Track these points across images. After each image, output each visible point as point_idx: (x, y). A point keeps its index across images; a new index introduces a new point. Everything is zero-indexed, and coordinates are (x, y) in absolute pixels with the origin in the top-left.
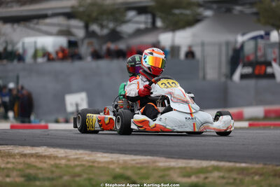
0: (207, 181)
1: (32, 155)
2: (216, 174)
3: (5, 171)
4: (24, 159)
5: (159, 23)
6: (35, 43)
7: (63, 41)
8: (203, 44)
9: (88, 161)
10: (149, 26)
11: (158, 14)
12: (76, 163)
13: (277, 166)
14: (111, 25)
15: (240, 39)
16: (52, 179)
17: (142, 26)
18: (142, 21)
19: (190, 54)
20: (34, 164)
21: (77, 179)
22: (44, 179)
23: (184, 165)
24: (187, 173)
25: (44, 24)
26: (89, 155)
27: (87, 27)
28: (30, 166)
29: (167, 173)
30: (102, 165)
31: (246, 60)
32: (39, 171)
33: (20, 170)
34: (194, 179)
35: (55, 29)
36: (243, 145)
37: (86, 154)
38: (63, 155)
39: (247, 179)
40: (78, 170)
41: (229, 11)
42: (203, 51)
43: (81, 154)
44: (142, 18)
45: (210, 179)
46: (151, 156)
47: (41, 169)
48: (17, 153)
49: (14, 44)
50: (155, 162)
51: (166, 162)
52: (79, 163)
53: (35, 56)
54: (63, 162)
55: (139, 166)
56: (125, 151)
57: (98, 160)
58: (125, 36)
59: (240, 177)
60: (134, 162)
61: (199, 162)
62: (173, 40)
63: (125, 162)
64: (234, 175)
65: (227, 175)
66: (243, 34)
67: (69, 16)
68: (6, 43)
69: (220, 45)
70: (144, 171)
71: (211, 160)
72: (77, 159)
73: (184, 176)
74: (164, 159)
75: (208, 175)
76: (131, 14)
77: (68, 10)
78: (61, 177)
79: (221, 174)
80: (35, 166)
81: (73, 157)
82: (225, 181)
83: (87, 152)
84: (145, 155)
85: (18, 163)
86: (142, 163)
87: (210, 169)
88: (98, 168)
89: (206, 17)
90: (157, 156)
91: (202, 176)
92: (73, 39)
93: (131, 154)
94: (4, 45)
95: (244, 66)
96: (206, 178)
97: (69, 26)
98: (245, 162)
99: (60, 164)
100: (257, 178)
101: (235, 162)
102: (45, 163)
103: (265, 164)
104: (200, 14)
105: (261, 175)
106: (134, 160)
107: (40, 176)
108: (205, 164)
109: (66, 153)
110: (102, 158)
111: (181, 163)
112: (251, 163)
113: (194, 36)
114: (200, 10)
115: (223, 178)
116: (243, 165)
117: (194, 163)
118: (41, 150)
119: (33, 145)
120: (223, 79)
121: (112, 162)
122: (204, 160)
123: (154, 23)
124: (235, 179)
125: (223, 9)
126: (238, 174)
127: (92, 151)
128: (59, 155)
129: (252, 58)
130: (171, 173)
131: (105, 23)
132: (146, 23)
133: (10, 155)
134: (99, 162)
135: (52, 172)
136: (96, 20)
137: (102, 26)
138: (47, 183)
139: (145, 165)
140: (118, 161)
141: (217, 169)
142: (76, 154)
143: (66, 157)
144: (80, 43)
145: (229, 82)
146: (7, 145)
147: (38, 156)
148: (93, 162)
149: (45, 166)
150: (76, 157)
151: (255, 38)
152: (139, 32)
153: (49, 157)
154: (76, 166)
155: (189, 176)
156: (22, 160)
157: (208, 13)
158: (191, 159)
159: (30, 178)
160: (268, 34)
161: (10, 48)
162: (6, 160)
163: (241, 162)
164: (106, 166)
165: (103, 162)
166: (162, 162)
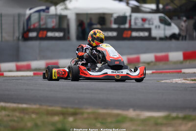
2: (3, 113)
13: (50, 106)
15: (28, 12)
31: (32, 27)
36: (26, 90)
39: (27, 117)
59: (22, 115)
64: (17, 114)
65: (11, 114)
66: (30, 9)
69: (14, 16)
79: (7, 113)
82: (9, 118)
100: (34, 116)
101: (18, 103)
103: (41, 105)
112: (30, 104)
115: (9, 116)
116: (24, 106)
126: (20, 113)
129: (37, 25)
141: (4, 109)
151: (39, 11)
160: (48, 8)
163: (22, 103)
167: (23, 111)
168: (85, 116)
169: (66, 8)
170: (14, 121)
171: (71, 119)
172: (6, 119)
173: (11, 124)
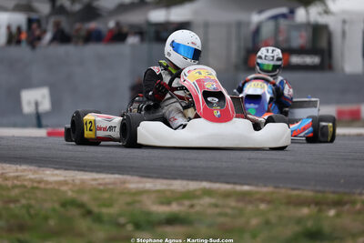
0: (192, 211)
2: (207, 200)
7: (19, 19)
8: (206, 25)
9: (31, 180)
12: (16, 182)
15: (256, 18)
21: (12, 206)
23: (163, 187)
24: (166, 198)
26: (35, 172)
29: (137, 198)
30: (49, 186)
34: (174, 208)
35: (11, 3)
36: (249, 159)
37: (31, 170)
39: (250, 208)
40: (15, 193)
42: (206, 33)
43: (24, 170)
45: (198, 208)
46: (119, 174)
50: (124, 182)
51: (139, 182)
52: (19, 183)
55: (101, 187)
56: (85, 166)
57: (46, 179)
58: (104, 13)
59: (240, 205)
60: (94, 183)
61: (185, 183)
62: (168, 17)
63: (83, 182)
64: (232, 203)
65: (220, 202)
70: (106, 195)
71: (202, 180)
72: (18, 177)
73: (162, 203)
74: (136, 179)
75: (195, 202)
79: (213, 201)
81: (12, 174)
82: (218, 210)
83: (32, 168)
84: (113, 173)
86: (106, 184)
87: (198, 193)
88: (45, 190)
90: (132, 175)
91: (187, 203)
92: (34, 16)
93: (92, 171)
96: (192, 206)
98: (248, 184)
100: (263, 206)
101: (235, 183)
103: (276, 187)
105: (269, 202)
106: (95, 180)
108: (193, 185)
109: (3, 169)
110: (52, 176)
111: (160, 185)
112: (257, 185)
113: (196, 13)
115: (216, 206)
116: (246, 188)
117: (178, 185)
121: (66, 183)
126: (238, 201)
127: (40, 167)
130: (144, 198)
134: (47, 183)
139: (110, 187)
140: (73, 180)
141: (208, 193)
142: (17, 170)
143: (2, 174)
144: (43, 22)
148: (39, 182)
150: (16, 174)
151: (275, 18)
154: (14, 187)
155: (169, 203)
158: (175, 179)
160: (292, 12)
163: (242, 184)
164: (56, 187)
165: (51, 183)
166: (134, 183)
167: (243, 197)
168: (358, 206)
169: (327, 12)
170: (226, 215)
171: (332, 213)
173: (222, 220)
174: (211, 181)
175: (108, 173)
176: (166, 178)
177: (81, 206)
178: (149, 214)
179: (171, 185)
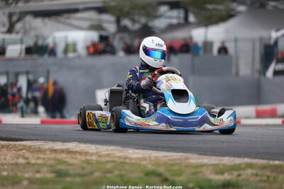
0: (240, 178)
1: (62, 151)
2: (249, 171)
3: (36, 166)
4: (55, 155)
5: (192, 19)
6: (66, 37)
7: (94, 36)
8: (236, 40)
9: (119, 157)
10: (182, 21)
11: (191, 9)
12: (107, 159)
14: (143, 20)
15: (274, 35)
16: (83, 176)
17: (174, 21)
18: (174, 16)
19: (223, 50)
20: (66, 160)
21: (109, 175)
22: (75, 175)
23: (216, 162)
24: (220, 170)
25: (75, 19)
26: (121, 151)
27: (118, 21)
28: (61, 162)
29: (199, 170)
30: (133, 161)
31: (279, 56)
32: (71, 167)
33: (50, 166)
34: (226, 177)
35: (86, 24)
36: (277, 142)
37: (117, 150)
38: (94, 151)
39: (281, 176)
40: (109, 166)
41: (263, 6)
42: (236, 47)
43: (112, 150)
44: (175, 13)
45: (243, 177)
46: (183, 152)
47: (72, 165)
48: (48, 149)
49: (44, 38)
50: (187, 159)
51: (198, 158)
52: (110, 159)
53: (66, 51)
54: (94, 158)
55: (171, 162)
56: (157, 147)
57: (129, 156)
58: (157, 31)
59: (274, 174)
60: (165, 159)
61: (232, 159)
62: (206, 36)
63: (157, 158)
64: (268, 173)
65: (260, 173)
66: (277, 30)
67: (101, 10)
68: (37, 37)
69: (253, 41)
70: (176, 168)
71: (244, 157)
72: (108, 155)
73: (217, 173)
74: (196, 156)
75: (242, 172)
76: (164, 9)
77: (99, 5)
78: (92, 173)
79: (255, 172)
80: (65, 162)
81: (104, 153)
82: (258, 178)
83: (118, 148)
84: (178, 152)
85: (48, 159)
86: (174, 160)
87: (243, 166)
88: (132, 164)
89: (240, 13)
90: (189, 153)
91: (235, 173)
92: (104, 33)
93: (162, 151)
94: (35, 39)
95: (278, 62)
96: (239, 175)
97: (100, 21)
98: (279, 160)
99: (91, 160)
101: (268, 159)
102: (76, 158)
104: (233, 10)
106: (166, 157)
107: (71, 172)
108: (238, 161)
109: (97, 149)
110: (134, 154)
111: (214, 160)
113: (227, 31)
114: (234, 5)
115: (257, 175)
116: (277, 162)
117: (227, 161)
118: (71, 146)
119: (64, 141)
120: (257, 76)
121: (144, 159)
122: (237, 157)
123: (186, 18)
124: (268, 177)
125: (258, 5)
126: (272, 172)
127: (124, 147)
128: (90, 151)
130: (204, 169)
131: (136, 18)
132: (178, 18)
133: (40, 151)
134: (131, 159)
135: (83, 168)
136: (127, 15)
137: (134, 21)
138: (78, 180)
139: (178, 162)
140: (150, 157)
141: (250, 166)
142: (107, 150)
143: (97, 152)
144: (111, 38)
145: (262, 78)
146: (37, 140)
147: (69, 152)
148: (125, 158)
149: (75, 161)
150: (106, 153)
152: (171, 28)
153: (80, 153)
154: (108, 162)
155: (222, 173)
156: (53, 156)
157: (242, 8)
158: (224, 156)
159: (60, 174)
161: (40, 43)
162: (36, 156)
163: (274, 160)
164: (138, 162)
165: (134, 159)
166: (195, 159)
167: (275, 168)
172: (252, 179)
173: (262, 185)
174: (251, 157)
175: (174, 152)
176: (218, 156)
177: (160, 175)
178: (210, 180)
179: (222, 160)
